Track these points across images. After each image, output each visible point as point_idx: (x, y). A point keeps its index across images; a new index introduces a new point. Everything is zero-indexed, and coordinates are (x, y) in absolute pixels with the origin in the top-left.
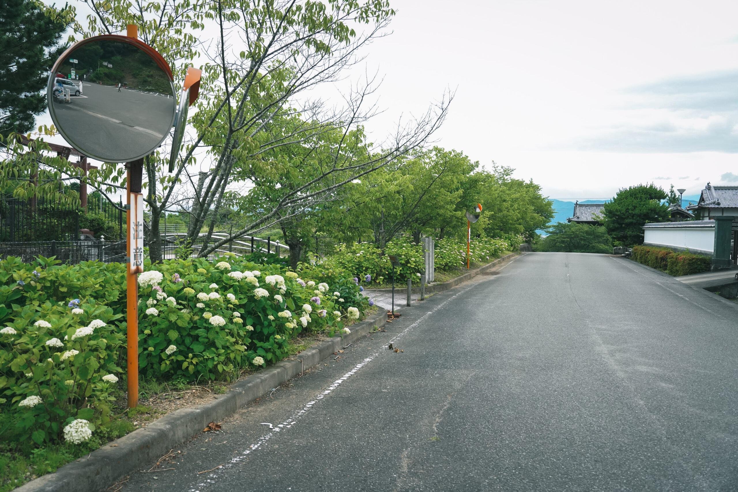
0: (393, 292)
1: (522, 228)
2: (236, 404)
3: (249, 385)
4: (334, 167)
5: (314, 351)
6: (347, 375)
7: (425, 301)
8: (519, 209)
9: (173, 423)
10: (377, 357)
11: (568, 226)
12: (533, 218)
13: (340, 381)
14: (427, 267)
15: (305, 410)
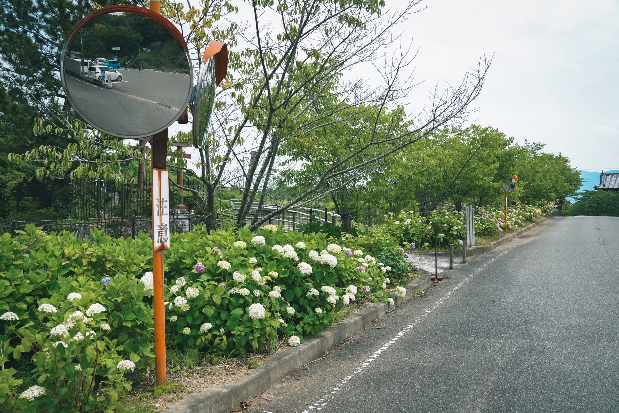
0: (436, 255)
1: (554, 195)
2: (269, 379)
3: (285, 358)
4: (372, 141)
5: (357, 318)
6: (387, 345)
7: (466, 264)
8: (550, 179)
9: (195, 406)
10: (418, 324)
11: (595, 193)
12: (562, 187)
13: (379, 352)
14: (468, 232)
15: (339, 388)
